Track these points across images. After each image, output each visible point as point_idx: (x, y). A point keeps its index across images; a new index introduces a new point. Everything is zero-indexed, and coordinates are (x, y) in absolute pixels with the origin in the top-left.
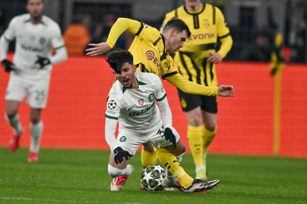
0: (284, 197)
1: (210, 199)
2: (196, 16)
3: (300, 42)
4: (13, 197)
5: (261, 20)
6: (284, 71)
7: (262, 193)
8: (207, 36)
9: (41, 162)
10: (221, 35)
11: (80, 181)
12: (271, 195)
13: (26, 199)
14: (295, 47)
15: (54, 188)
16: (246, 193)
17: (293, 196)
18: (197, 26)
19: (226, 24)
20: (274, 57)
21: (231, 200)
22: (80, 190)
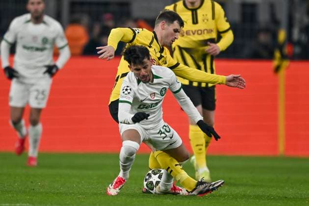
0: (291, 198)
1: (214, 201)
2: (194, 12)
3: (304, 38)
4: (12, 203)
5: (263, 16)
6: (288, 68)
7: (268, 194)
8: (206, 32)
9: (39, 166)
10: (221, 30)
11: (80, 186)
12: (277, 196)
13: (25, 205)
14: (299, 43)
15: (54, 193)
16: (251, 194)
17: (300, 197)
18: (195, 21)
19: (226, 18)
20: (278, 55)
21: (236, 202)
22: (80, 194)
